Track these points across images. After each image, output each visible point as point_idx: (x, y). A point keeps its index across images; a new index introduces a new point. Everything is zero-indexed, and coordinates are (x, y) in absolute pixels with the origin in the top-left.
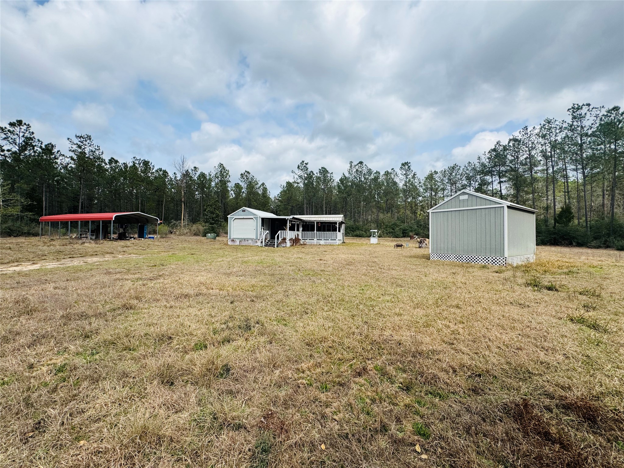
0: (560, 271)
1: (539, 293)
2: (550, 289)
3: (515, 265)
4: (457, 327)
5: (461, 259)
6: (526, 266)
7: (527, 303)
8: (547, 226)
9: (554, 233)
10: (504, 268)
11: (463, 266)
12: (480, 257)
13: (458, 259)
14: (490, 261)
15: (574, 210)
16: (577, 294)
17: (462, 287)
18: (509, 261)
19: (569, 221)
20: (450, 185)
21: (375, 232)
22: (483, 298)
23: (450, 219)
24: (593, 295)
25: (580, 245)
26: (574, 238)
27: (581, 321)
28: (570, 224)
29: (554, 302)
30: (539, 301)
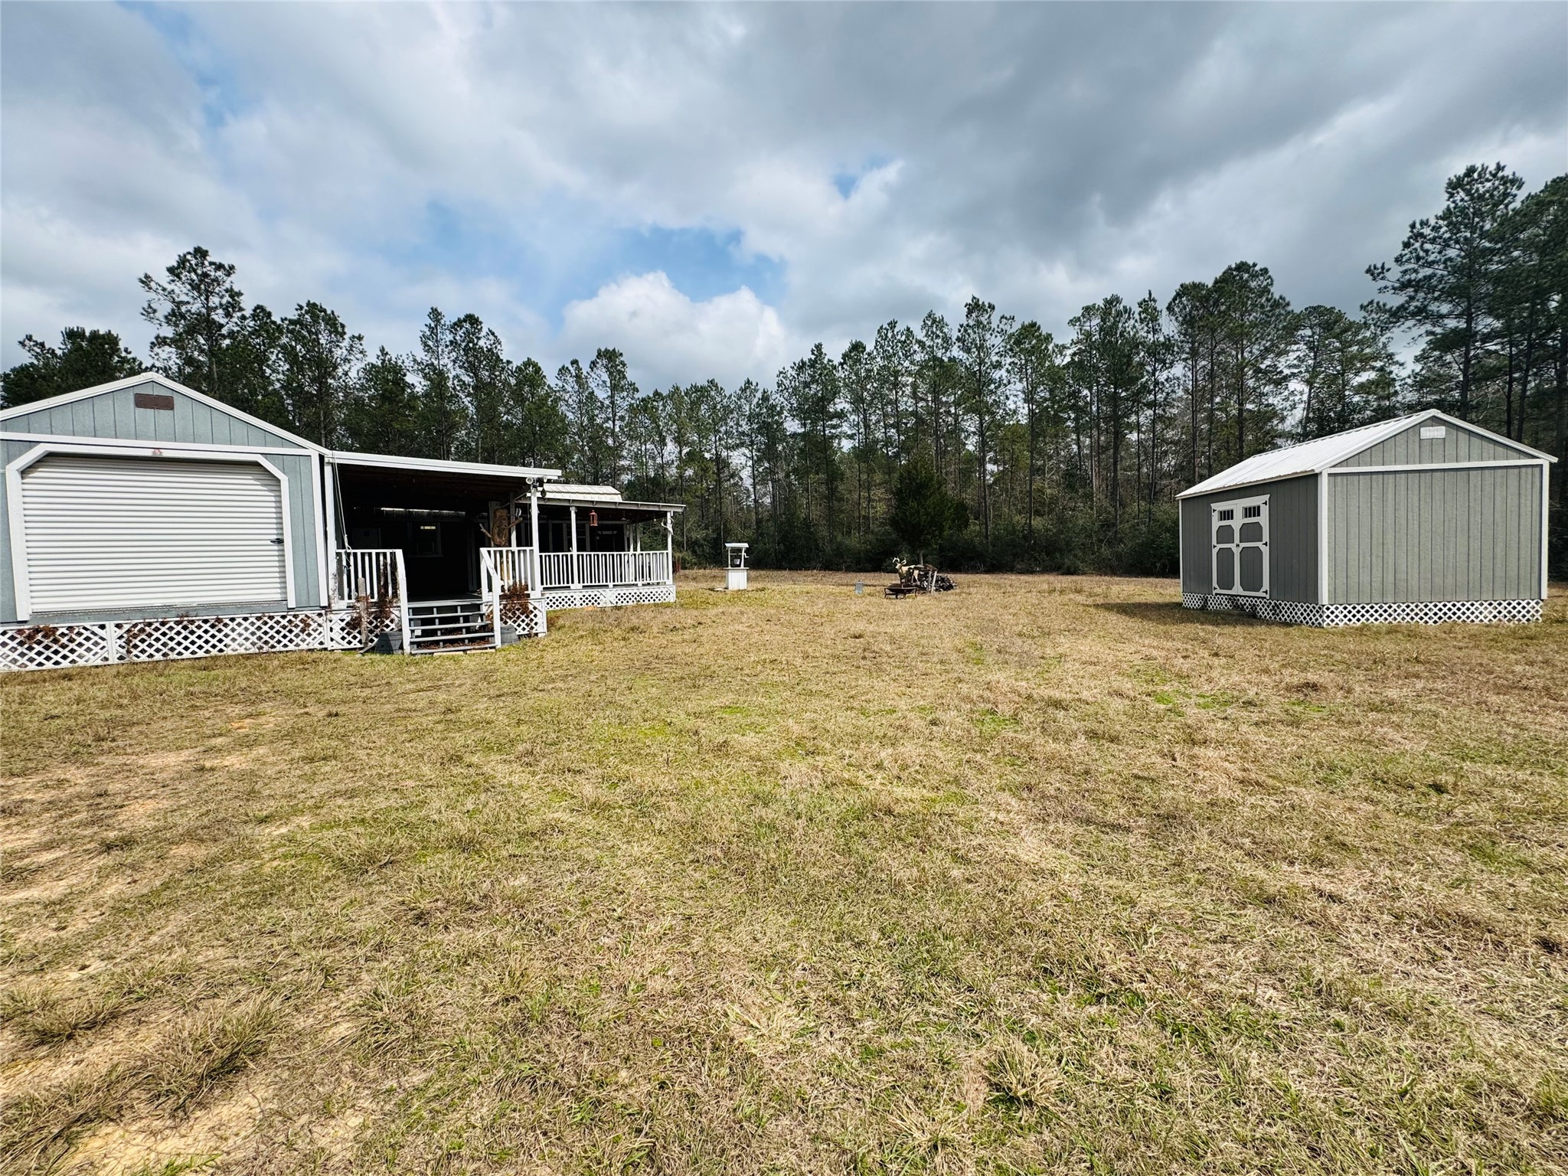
21: (739, 550)
23: (1390, 496)
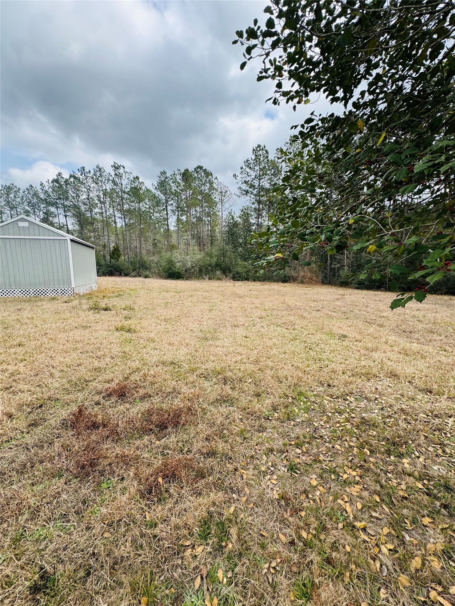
0: (114, 295)
1: (98, 315)
2: (106, 310)
3: (82, 294)
4: (17, 367)
5: (28, 293)
6: (90, 294)
7: (89, 325)
8: (105, 260)
9: (111, 267)
10: (72, 298)
11: (31, 301)
12: (49, 289)
13: (24, 293)
14: (60, 292)
15: (121, 249)
16: (122, 310)
17: (29, 322)
18: (77, 291)
19: (119, 257)
20: (9, 209)
22: (50, 329)
24: (130, 309)
25: (126, 275)
26: (122, 270)
27: (122, 329)
28: (120, 259)
29: (108, 319)
30: (97, 321)
